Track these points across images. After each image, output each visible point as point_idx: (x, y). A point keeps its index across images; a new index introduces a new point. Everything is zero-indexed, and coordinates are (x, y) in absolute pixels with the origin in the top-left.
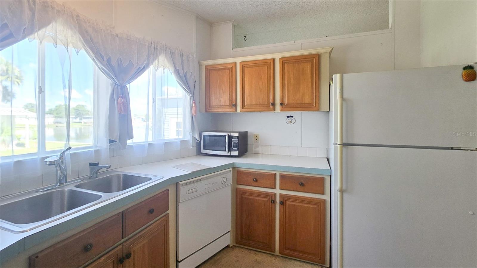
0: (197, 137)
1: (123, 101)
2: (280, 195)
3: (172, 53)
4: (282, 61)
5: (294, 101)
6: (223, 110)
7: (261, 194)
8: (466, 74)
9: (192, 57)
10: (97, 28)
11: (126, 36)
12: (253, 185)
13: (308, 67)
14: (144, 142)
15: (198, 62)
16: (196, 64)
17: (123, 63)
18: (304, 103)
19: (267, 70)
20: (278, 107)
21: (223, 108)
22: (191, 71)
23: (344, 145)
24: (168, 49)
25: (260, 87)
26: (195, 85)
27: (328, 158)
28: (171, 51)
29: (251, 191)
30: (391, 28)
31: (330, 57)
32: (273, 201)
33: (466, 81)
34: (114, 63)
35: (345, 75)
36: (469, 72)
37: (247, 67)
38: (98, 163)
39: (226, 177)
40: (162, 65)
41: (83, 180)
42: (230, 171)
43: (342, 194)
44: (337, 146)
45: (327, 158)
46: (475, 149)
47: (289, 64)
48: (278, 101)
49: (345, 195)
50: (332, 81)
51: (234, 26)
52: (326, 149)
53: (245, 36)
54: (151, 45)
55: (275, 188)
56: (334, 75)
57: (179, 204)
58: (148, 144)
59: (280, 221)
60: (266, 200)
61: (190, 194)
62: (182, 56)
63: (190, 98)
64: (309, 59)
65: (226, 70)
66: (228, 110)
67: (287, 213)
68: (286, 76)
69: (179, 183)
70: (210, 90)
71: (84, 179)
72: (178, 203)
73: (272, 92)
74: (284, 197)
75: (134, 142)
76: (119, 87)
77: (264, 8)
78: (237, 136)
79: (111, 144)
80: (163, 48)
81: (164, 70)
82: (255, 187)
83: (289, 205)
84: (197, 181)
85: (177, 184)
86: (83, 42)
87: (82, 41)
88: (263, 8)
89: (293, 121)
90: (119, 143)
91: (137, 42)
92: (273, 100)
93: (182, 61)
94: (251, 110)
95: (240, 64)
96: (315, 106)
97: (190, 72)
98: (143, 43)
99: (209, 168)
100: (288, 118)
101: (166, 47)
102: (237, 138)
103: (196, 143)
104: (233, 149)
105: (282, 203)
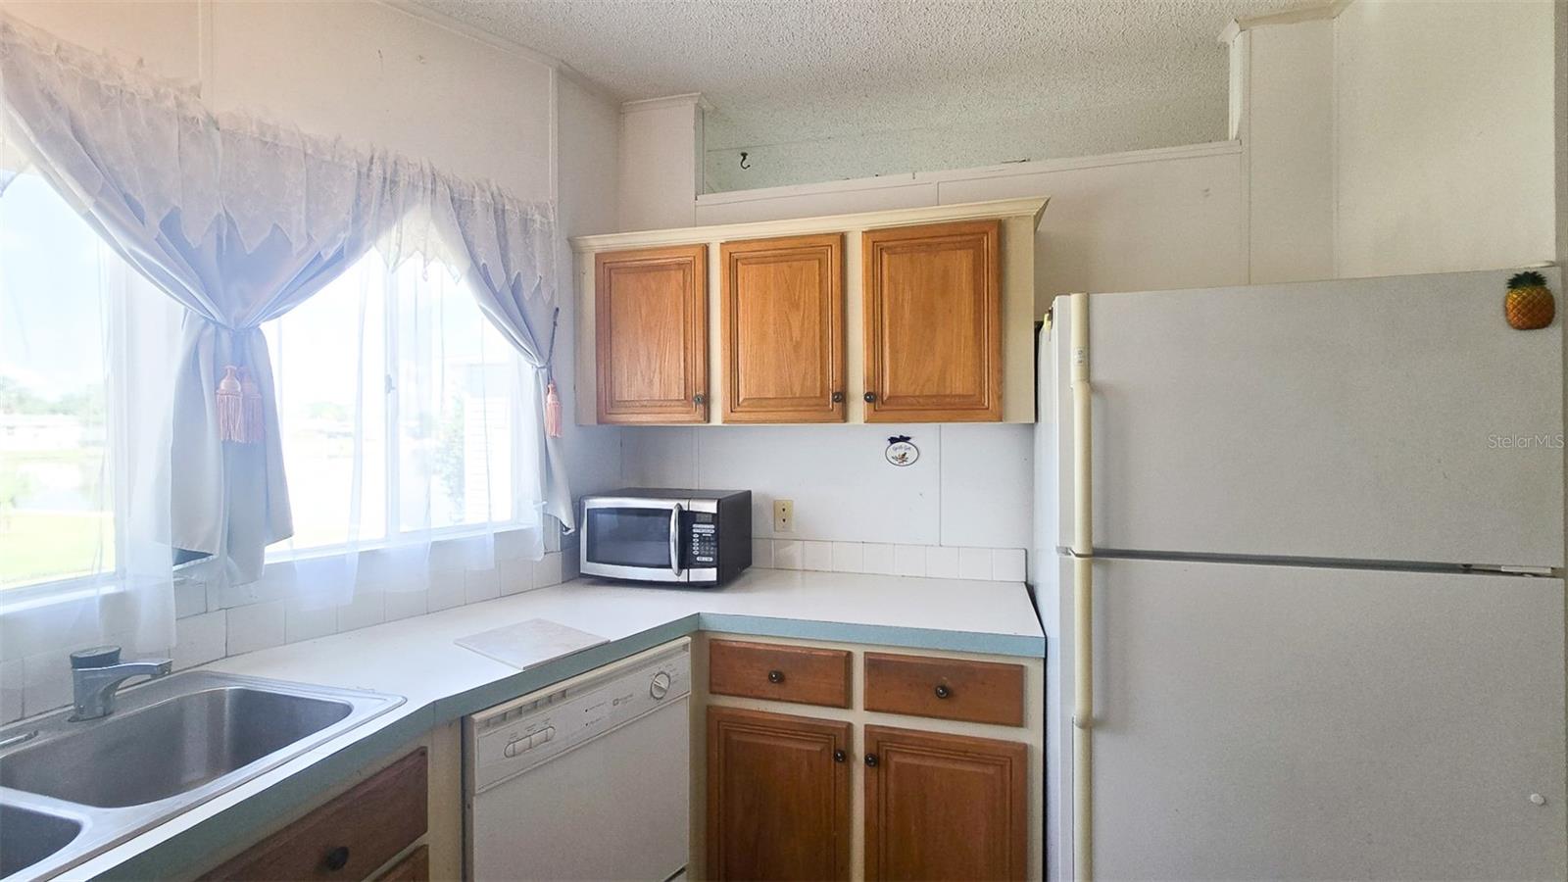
0: (565, 516)
1: (242, 390)
2: (865, 731)
3: (459, 205)
4: (871, 244)
5: (914, 387)
6: (661, 418)
7: (796, 728)
8: (1519, 303)
9: (544, 220)
10: (108, 88)
11: (254, 128)
12: (770, 695)
13: (961, 263)
14: (342, 546)
15: (569, 240)
16: (559, 247)
17: (242, 238)
18: (948, 392)
19: (820, 275)
20: (858, 407)
21: (657, 410)
22: (539, 274)
23: (1097, 554)
24: (440, 189)
25: (794, 335)
26: (555, 324)
27: (1030, 582)
28: (456, 196)
29: (760, 716)
30: (1236, 139)
31: (1035, 229)
32: (842, 752)
33: (1520, 328)
34: (197, 234)
35: (1100, 300)
36: (1530, 298)
37: (748, 261)
38: (117, 653)
39: (667, 672)
40: (417, 249)
41: (36, 734)
42: (685, 646)
43: (1091, 732)
44: (1073, 561)
45: (1026, 583)
46: (1549, 571)
47: (895, 254)
48: (857, 386)
49: (1102, 739)
50: (1051, 318)
51: (701, 113)
52: (1024, 551)
53: (745, 151)
54: (370, 170)
55: (847, 704)
56: (1057, 298)
57: (472, 800)
58: (361, 553)
59: (867, 824)
60: (818, 748)
61: (520, 754)
62: (500, 214)
63: (537, 373)
64: (967, 238)
65: (673, 272)
66: (679, 417)
67: (891, 796)
68: (886, 300)
69: (473, 716)
70: (614, 343)
71: (43, 729)
72: (467, 795)
73: (838, 354)
74: (879, 738)
75: (295, 547)
76: (225, 336)
77: (806, 51)
78: (713, 514)
79: (187, 564)
80: (421, 183)
81: (425, 266)
82: (776, 704)
83: (900, 767)
84: (550, 701)
85: (464, 722)
86: (32, 139)
87: (29, 139)
88: (803, 51)
89: (911, 455)
90: (229, 559)
91: (306, 154)
92: (839, 382)
93: (502, 237)
94: (762, 416)
95: (722, 250)
96: (986, 404)
97: (535, 274)
98: (333, 157)
99: (602, 645)
100: (892, 443)
101: (434, 181)
102: (710, 520)
103: (562, 536)
104: (698, 559)
105: (873, 760)
